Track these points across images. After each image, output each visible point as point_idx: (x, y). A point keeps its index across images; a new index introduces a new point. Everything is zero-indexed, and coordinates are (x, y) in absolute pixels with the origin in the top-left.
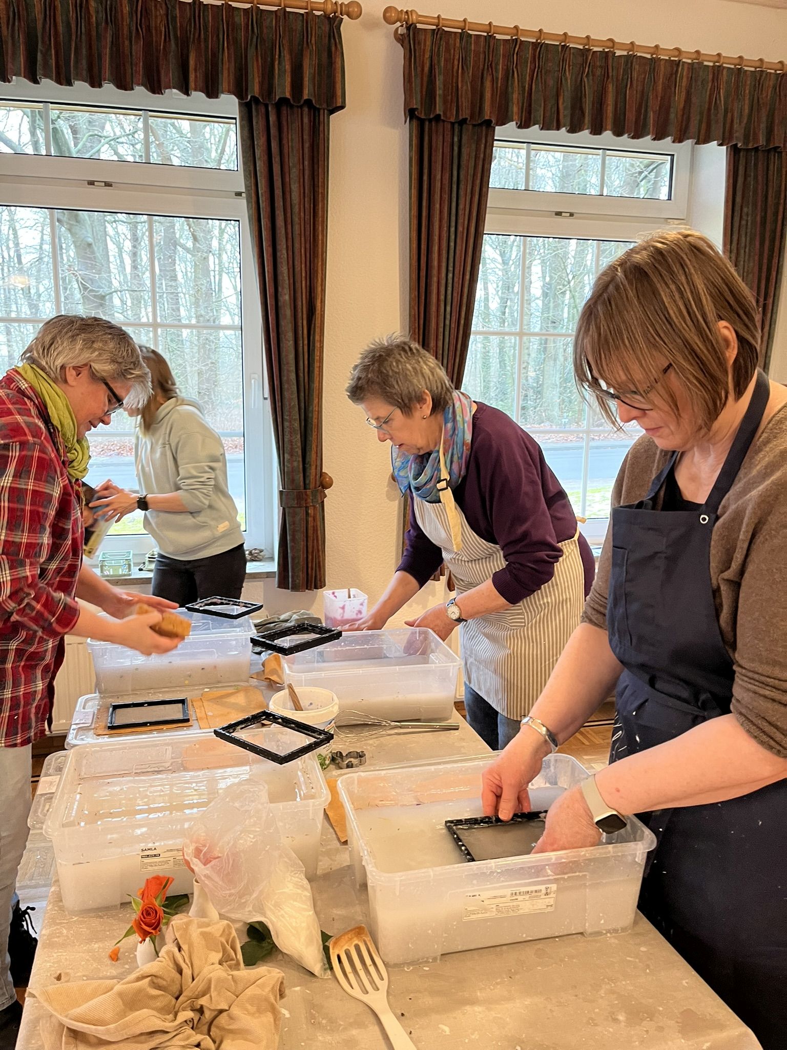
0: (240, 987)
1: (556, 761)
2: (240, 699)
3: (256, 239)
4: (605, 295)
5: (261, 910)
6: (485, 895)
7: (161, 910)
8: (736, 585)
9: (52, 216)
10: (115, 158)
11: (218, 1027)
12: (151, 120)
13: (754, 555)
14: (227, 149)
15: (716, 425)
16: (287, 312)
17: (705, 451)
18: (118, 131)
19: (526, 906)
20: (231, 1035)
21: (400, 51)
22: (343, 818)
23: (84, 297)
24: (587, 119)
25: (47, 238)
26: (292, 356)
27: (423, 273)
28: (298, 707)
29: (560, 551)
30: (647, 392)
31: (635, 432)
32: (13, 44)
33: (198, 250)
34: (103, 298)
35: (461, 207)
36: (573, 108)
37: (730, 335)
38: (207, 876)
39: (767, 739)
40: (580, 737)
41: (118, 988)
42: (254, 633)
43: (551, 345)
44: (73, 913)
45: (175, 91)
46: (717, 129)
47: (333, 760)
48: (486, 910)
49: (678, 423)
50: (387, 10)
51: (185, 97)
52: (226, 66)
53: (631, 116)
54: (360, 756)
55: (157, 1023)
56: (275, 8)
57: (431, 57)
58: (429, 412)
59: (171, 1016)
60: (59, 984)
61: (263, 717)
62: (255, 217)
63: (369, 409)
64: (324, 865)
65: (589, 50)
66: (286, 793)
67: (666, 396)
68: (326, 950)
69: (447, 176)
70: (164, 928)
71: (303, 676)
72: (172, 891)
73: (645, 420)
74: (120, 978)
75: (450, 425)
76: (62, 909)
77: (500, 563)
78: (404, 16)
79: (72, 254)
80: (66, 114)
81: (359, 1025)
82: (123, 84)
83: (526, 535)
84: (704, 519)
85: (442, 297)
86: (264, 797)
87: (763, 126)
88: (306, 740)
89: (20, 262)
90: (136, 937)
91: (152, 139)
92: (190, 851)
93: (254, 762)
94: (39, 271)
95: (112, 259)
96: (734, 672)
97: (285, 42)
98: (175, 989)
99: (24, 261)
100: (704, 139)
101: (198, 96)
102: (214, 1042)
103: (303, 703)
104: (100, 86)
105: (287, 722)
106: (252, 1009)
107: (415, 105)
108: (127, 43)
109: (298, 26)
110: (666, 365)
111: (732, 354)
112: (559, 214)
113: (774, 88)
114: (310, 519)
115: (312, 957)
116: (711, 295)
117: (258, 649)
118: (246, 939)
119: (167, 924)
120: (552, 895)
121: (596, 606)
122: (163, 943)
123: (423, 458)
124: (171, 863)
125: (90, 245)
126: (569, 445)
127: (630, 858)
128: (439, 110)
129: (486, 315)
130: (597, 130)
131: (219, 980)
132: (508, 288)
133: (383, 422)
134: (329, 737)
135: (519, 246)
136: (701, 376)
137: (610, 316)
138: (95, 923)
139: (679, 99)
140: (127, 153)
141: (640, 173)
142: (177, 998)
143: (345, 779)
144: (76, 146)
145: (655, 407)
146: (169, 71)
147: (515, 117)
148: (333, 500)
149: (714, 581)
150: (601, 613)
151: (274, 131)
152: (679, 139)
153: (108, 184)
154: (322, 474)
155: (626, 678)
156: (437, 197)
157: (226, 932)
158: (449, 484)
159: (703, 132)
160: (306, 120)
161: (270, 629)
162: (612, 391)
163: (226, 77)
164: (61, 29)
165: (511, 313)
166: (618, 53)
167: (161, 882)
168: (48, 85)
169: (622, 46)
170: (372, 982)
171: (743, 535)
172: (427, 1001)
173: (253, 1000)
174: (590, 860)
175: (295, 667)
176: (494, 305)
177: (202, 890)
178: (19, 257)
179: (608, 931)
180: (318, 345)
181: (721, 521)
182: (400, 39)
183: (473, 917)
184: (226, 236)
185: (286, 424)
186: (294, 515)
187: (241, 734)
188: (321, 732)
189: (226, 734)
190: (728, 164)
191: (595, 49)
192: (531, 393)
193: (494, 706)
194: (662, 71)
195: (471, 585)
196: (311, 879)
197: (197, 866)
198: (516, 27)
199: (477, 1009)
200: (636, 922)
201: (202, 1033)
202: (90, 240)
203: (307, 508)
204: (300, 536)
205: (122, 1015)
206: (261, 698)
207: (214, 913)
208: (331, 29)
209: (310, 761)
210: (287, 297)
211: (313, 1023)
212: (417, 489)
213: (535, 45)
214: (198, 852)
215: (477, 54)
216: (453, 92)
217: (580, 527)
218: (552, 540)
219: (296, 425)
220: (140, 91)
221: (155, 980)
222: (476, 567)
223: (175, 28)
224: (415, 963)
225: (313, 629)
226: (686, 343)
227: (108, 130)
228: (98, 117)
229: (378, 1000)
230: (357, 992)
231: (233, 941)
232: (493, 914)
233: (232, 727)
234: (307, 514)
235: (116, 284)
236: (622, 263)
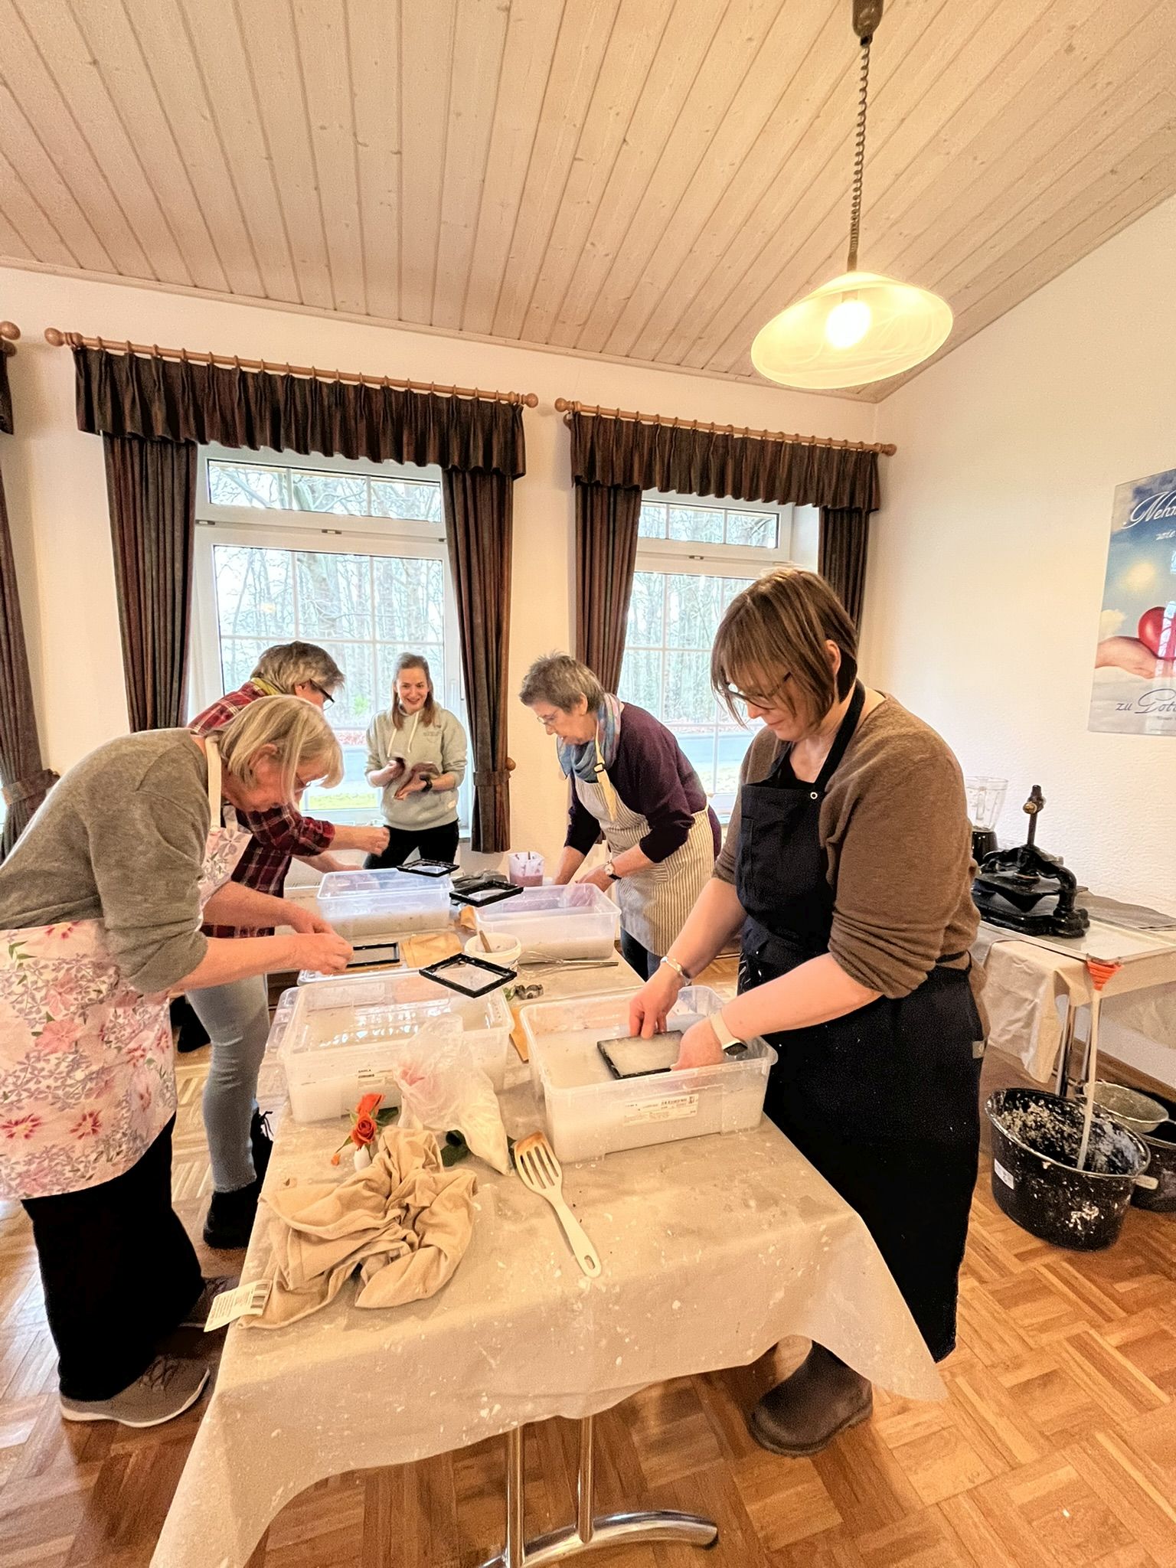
0: (440, 1186)
1: (697, 992)
2: (441, 943)
3: (455, 577)
4: (738, 617)
5: (456, 1120)
6: (641, 1104)
7: (374, 1123)
8: (838, 847)
9: (293, 556)
10: (346, 513)
11: (421, 1222)
12: (372, 483)
13: (853, 824)
14: (433, 506)
15: (824, 722)
16: (479, 632)
17: (815, 741)
18: (348, 492)
19: (675, 1113)
20: (431, 1229)
21: (568, 433)
22: (524, 1040)
23: (319, 619)
24: (713, 486)
25: (290, 574)
26: (483, 666)
27: (587, 601)
28: (488, 950)
29: (693, 819)
30: (771, 695)
31: (759, 725)
32: (261, 421)
33: (410, 583)
34: (334, 620)
35: (616, 551)
36: (702, 478)
37: (836, 652)
38: (411, 1094)
39: (856, 972)
40: (714, 967)
41: (338, 1191)
42: (452, 888)
43: (686, 657)
44: (302, 1124)
45: (392, 461)
46: (812, 495)
47: (517, 992)
48: (641, 1117)
49: (794, 721)
50: (558, 401)
51: (399, 465)
52: (432, 442)
53: (746, 483)
54: (539, 988)
55: (371, 1222)
56: (470, 398)
57: (592, 438)
58: (585, 710)
59: (382, 1214)
60: (289, 1190)
61: (459, 959)
62: (454, 558)
63: (537, 710)
64: (509, 1081)
65: (713, 434)
66: (476, 1022)
67: (785, 698)
68: (511, 1151)
69: (605, 527)
70: (377, 1137)
71: (492, 924)
72: (383, 1105)
73: (769, 717)
74: (339, 1181)
75: (602, 720)
76: (292, 1120)
77: (645, 831)
78: (571, 406)
79: (310, 586)
80: (306, 478)
81: (538, 1214)
82: (350, 454)
83: (666, 805)
84: (814, 795)
85: (602, 621)
86: (459, 1026)
87: (848, 491)
88: (496, 977)
89: (269, 593)
90: (353, 1145)
91: (374, 498)
92: (398, 1073)
93: (452, 995)
94: (284, 599)
95: (341, 590)
96: (832, 917)
97: (479, 425)
98: (385, 1190)
99: (272, 592)
100: (801, 501)
101: (410, 465)
102: (418, 1235)
103: (492, 946)
104: (332, 455)
105: (479, 963)
106: (450, 1205)
107: (579, 473)
108: (353, 422)
109: (488, 412)
110: (786, 674)
111: (836, 666)
112: (692, 557)
113: (856, 463)
114: (498, 795)
115: (500, 1160)
116: (820, 617)
117: (456, 902)
118: (445, 1144)
119: (380, 1133)
120: (696, 1103)
121: (727, 865)
122: (376, 1151)
123: (582, 748)
124: (383, 1081)
125: (324, 579)
126: (701, 735)
127: (757, 1072)
128: (598, 477)
129: (636, 635)
130: (720, 494)
131: (422, 1182)
132: (653, 613)
133: (549, 720)
134: (513, 975)
135: (661, 582)
136: (813, 683)
137: (741, 633)
138: (320, 1132)
139: (782, 472)
140: (355, 508)
141: (751, 529)
142: (387, 1198)
143: (528, 1009)
144: (314, 503)
145: (777, 707)
146: (386, 445)
147: (658, 483)
148: (515, 780)
149: (822, 845)
150: (729, 870)
151: (469, 492)
152: (783, 502)
153: (338, 532)
154: (507, 758)
155: (750, 923)
156: (597, 544)
157: (428, 1140)
158: (605, 767)
159: (801, 496)
160: (495, 484)
161: (463, 885)
162: (741, 693)
163: (432, 450)
164: (299, 408)
165: (655, 633)
166: (736, 436)
167: (374, 1099)
168: (289, 454)
169: (739, 431)
170: (549, 1178)
171: (846, 808)
172: (594, 1193)
173: (450, 1198)
174: (725, 1074)
175: (485, 916)
176: (642, 626)
177: (408, 1105)
178: (268, 589)
179: (740, 1130)
180: (504, 658)
181: (828, 796)
182: (568, 423)
183: (632, 1123)
184: (432, 573)
185: (479, 720)
186: (485, 792)
187: (440, 973)
188: (507, 971)
189: (428, 973)
190: (821, 521)
191: (719, 433)
192: (671, 694)
193: (644, 945)
194: (770, 449)
195: (624, 849)
196: (498, 1093)
197: (405, 1087)
198: (658, 416)
199: (635, 1199)
200: (762, 1122)
201: (407, 1227)
202: (325, 576)
203: (495, 787)
204: (490, 809)
205: (341, 1215)
206: (458, 942)
207: (418, 1125)
208: (514, 416)
209: (498, 993)
210: (479, 621)
211: (500, 1212)
212: (578, 771)
213: (673, 429)
214: (405, 1074)
215: (627, 436)
216: (609, 463)
217: (709, 802)
218: (687, 812)
219: (487, 720)
220: (364, 460)
221: (368, 1183)
222: (627, 833)
223: (391, 411)
224: (586, 1161)
225: (500, 885)
226: (802, 656)
227: (339, 492)
228: (331, 479)
229: (554, 1193)
230: (536, 1187)
231: (434, 1147)
232: (647, 1119)
233: (434, 967)
234: (495, 791)
235: (344, 610)
236: (751, 592)
